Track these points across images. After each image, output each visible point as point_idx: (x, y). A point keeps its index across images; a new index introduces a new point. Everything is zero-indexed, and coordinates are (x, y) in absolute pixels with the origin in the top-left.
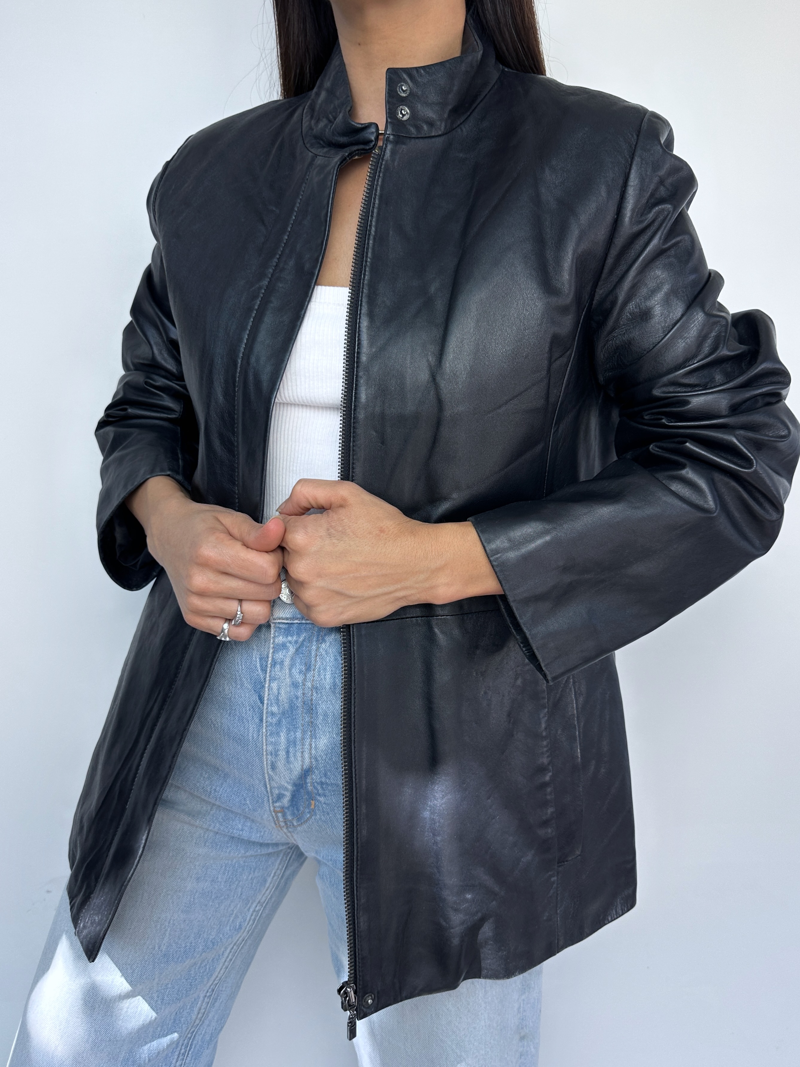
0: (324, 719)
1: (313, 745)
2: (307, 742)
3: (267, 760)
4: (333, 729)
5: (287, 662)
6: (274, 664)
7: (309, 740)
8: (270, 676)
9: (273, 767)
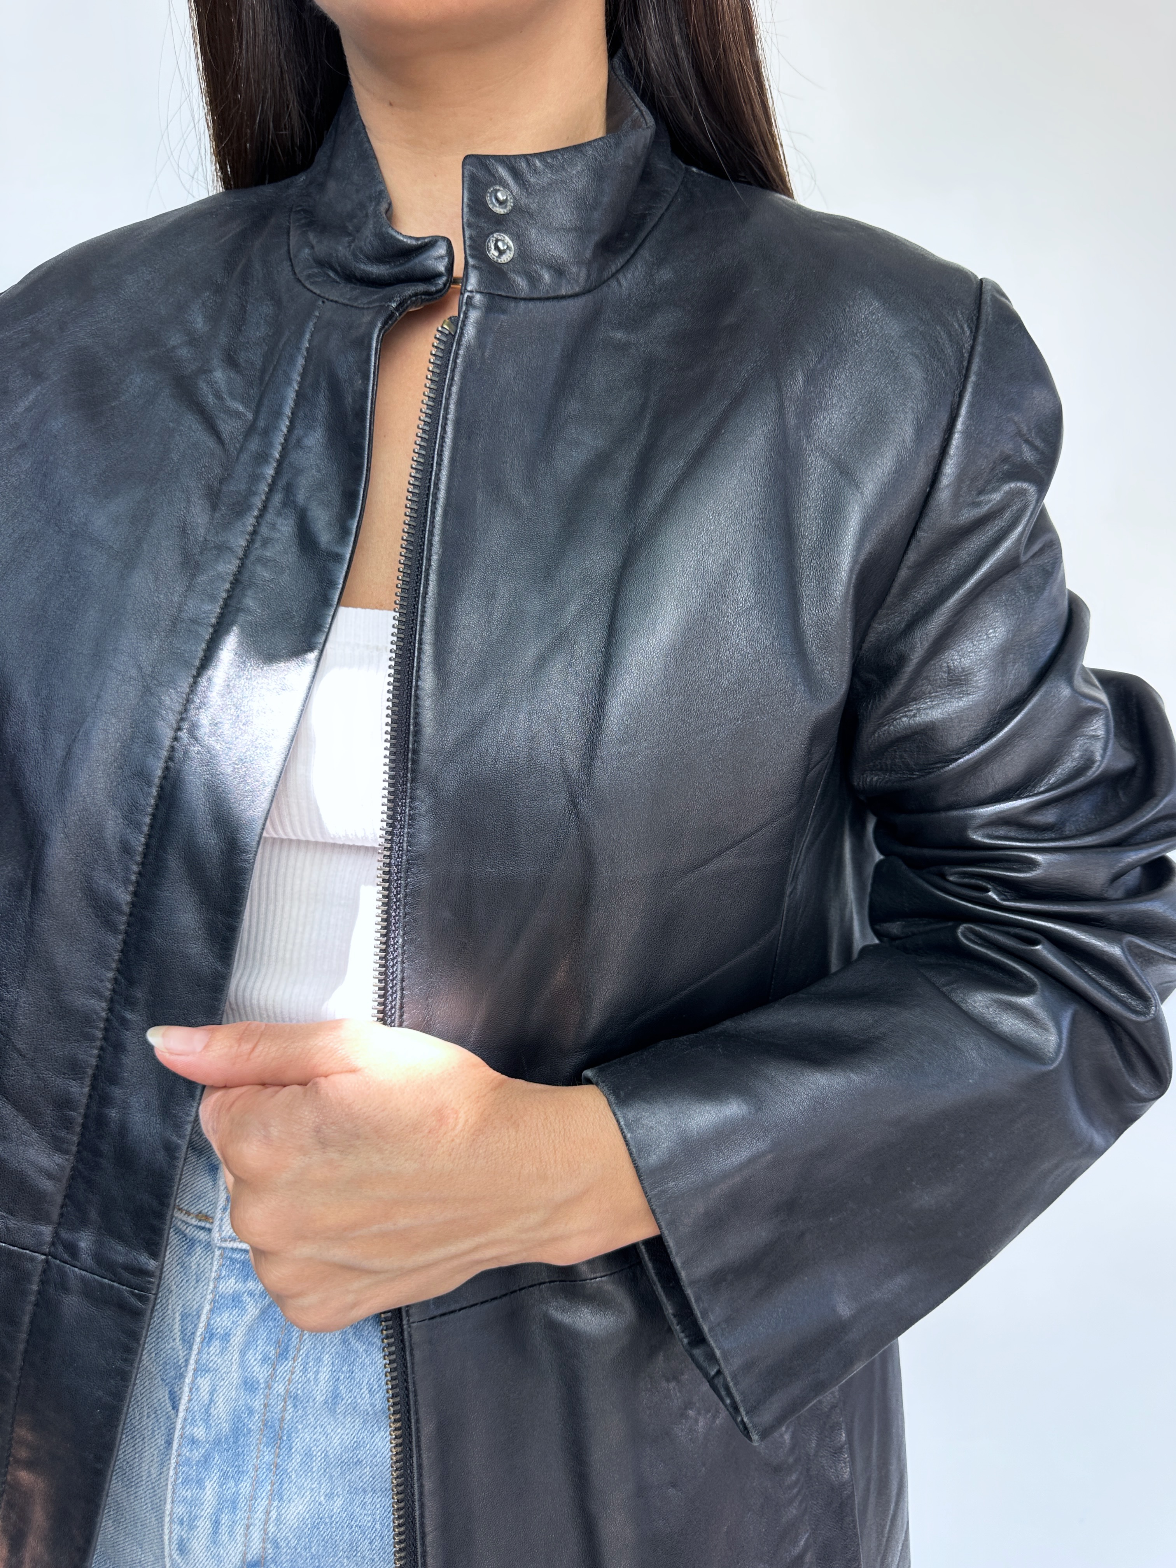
0: (303, 1462)
1: (273, 1514)
3: (171, 1533)
4: (320, 1483)
5: (238, 1338)
6: (210, 1336)
7: (264, 1503)
8: (197, 1362)
9: (183, 1548)
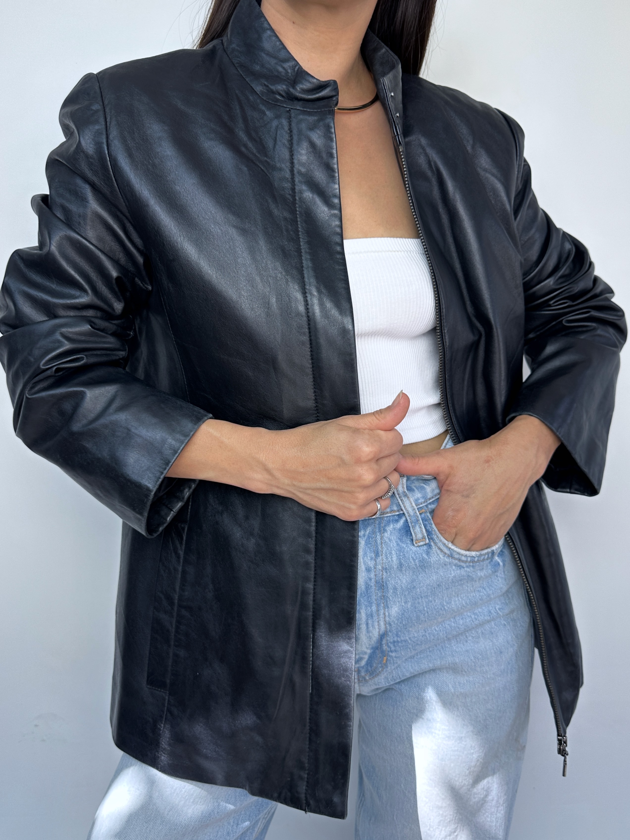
0: (394, 592)
2: (382, 612)
